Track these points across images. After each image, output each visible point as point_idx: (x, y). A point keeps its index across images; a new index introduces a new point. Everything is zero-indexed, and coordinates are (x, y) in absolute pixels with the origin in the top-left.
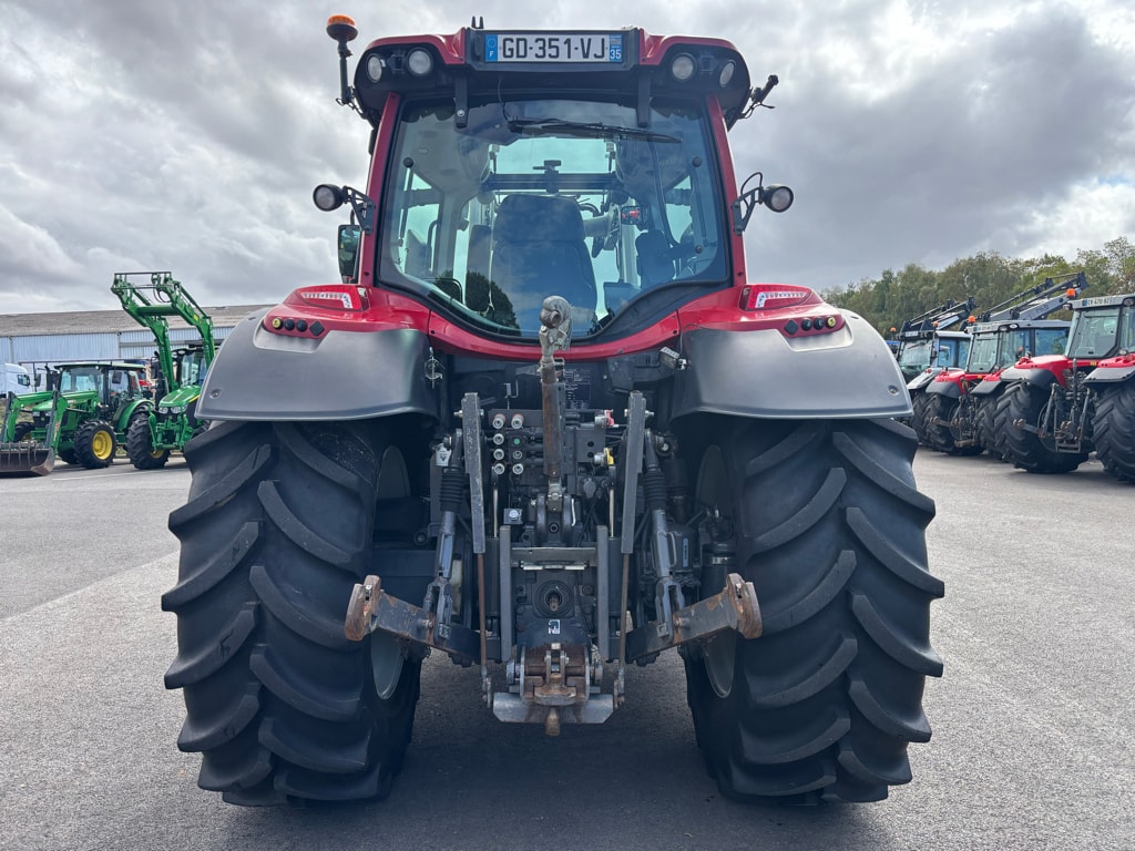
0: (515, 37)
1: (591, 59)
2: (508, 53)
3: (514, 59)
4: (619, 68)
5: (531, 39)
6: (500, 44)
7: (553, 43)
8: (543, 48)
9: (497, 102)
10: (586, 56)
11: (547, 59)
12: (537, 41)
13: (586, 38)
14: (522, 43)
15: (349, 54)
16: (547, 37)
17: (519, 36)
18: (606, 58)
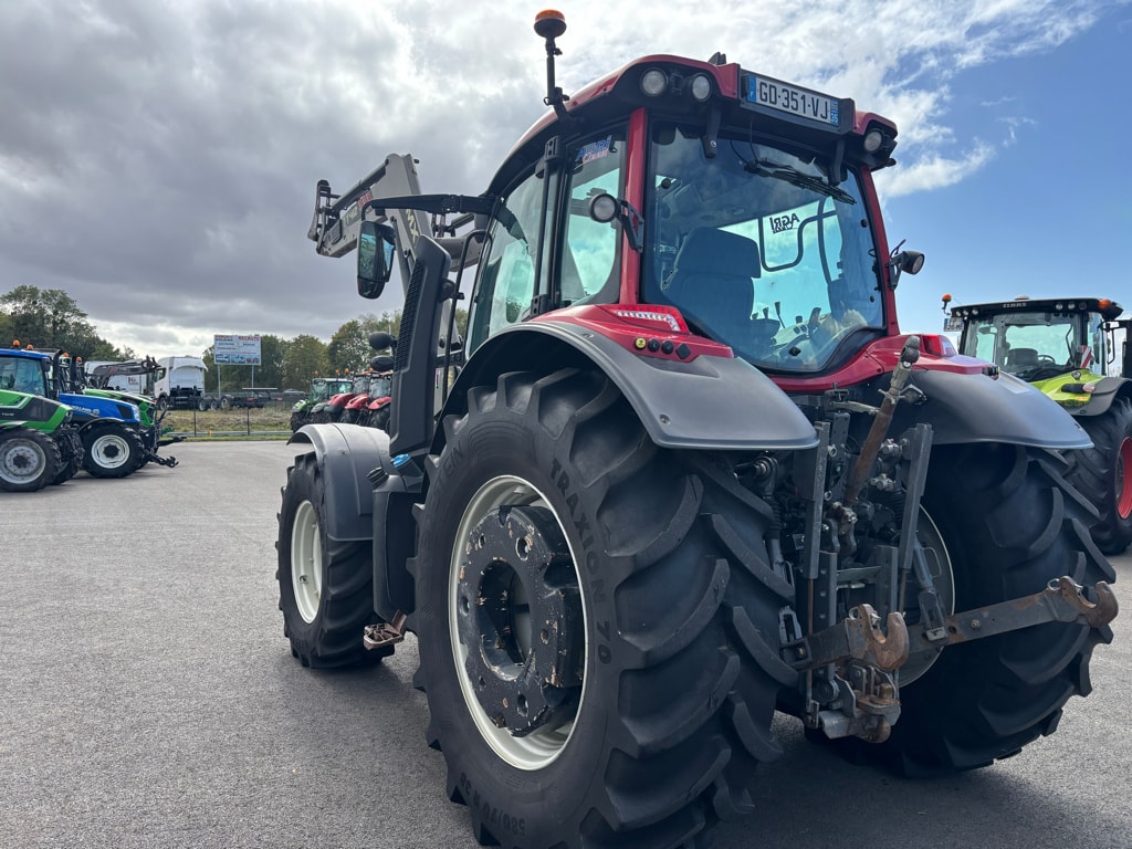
0: (768, 83)
1: (819, 118)
2: (764, 97)
3: (768, 104)
4: (835, 130)
5: (780, 88)
6: (758, 87)
7: (794, 96)
8: (787, 99)
9: (748, 141)
10: (815, 114)
11: (790, 110)
12: (784, 90)
13: (816, 98)
14: (773, 90)
15: (559, 52)
16: (790, 90)
17: (773, 84)
18: (828, 120)
